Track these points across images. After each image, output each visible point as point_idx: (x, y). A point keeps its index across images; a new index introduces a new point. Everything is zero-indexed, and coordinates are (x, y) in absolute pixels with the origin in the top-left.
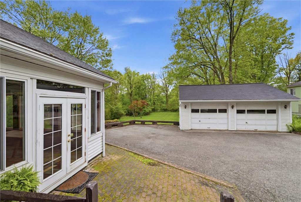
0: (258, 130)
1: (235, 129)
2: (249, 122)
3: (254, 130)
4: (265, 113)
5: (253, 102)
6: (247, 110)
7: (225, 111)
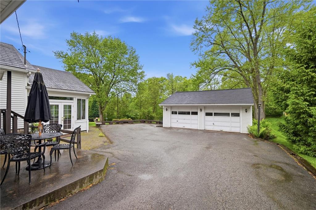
0: (223, 131)
1: (203, 129)
2: (216, 123)
3: (219, 130)
4: (229, 116)
5: (218, 106)
6: (214, 113)
7: (196, 113)
